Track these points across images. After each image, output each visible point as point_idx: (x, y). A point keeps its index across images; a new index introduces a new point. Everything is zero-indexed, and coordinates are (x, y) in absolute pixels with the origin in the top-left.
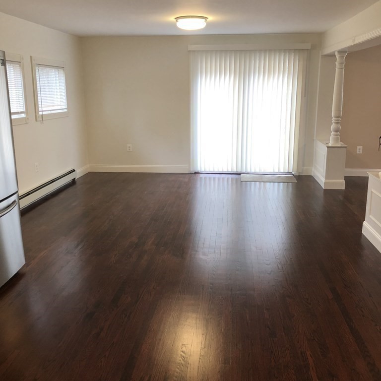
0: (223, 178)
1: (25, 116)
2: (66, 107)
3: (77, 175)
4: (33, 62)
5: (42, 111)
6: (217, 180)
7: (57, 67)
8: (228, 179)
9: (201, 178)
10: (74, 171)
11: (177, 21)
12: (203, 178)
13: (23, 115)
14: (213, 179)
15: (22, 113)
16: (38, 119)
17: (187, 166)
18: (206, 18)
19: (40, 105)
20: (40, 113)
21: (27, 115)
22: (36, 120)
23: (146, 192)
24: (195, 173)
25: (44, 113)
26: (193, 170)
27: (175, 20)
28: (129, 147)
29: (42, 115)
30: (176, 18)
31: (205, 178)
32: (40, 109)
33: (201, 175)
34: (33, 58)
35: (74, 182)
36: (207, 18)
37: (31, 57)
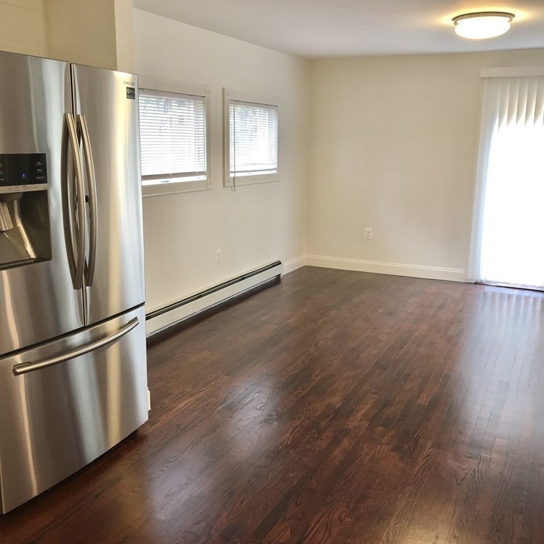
0: (527, 298)
1: (206, 179)
2: (275, 166)
3: (283, 270)
4: (226, 96)
5: (235, 172)
6: (514, 299)
7: (266, 106)
8: (535, 300)
9: (485, 294)
10: (279, 263)
11: (456, 24)
12: (490, 294)
13: (203, 178)
14: (506, 298)
15: (201, 173)
16: (227, 184)
17: (461, 271)
18: (511, 15)
19: (232, 163)
20: (232, 175)
21: (209, 177)
22: (224, 186)
23: (381, 311)
24: (475, 283)
25: (237, 175)
26: (471, 278)
27: (453, 22)
28: (368, 232)
29: (234, 178)
30: (453, 19)
31: (493, 294)
32: (232, 169)
33: (487, 289)
34: (226, 91)
35: (278, 280)
36: (514, 16)
37: (223, 89)
